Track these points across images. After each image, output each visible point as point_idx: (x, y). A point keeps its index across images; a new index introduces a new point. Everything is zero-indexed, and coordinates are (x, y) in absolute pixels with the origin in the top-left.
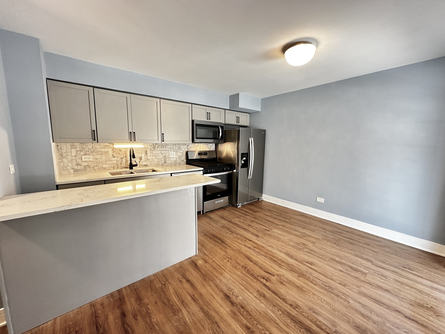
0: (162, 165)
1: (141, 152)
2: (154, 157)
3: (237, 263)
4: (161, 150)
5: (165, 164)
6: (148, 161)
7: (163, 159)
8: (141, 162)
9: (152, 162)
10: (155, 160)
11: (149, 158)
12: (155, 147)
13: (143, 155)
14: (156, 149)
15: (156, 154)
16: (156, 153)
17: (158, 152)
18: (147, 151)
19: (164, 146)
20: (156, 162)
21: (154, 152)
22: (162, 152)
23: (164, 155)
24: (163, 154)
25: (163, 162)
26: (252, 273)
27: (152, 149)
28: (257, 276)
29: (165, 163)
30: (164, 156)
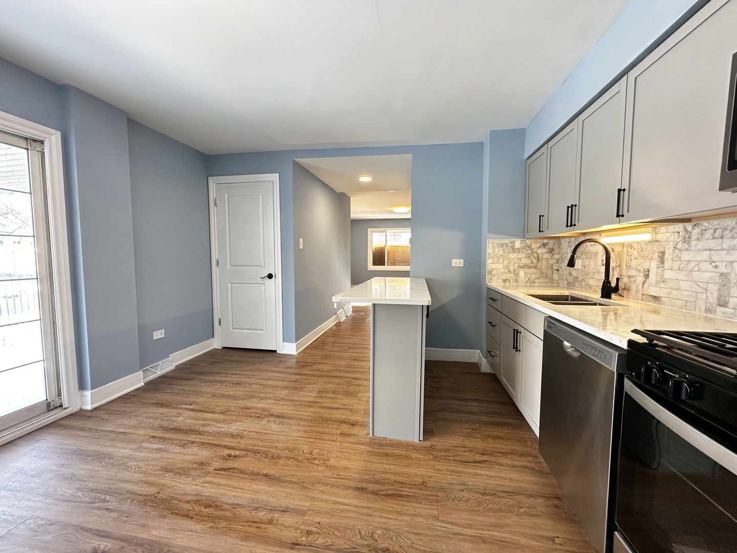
0: (708, 310)
1: (650, 256)
2: (681, 276)
3: (293, 458)
4: (710, 250)
5: (723, 309)
6: (662, 285)
7: (713, 288)
8: (646, 285)
9: (674, 292)
10: (684, 285)
11: (668, 274)
12: (690, 238)
13: (653, 265)
14: (693, 243)
15: (692, 264)
16: (689, 261)
17: (698, 258)
18: (663, 253)
19: (725, 229)
20: (686, 293)
21: (686, 256)
22: (715, 258)
23: (722, 268)
24: (716, 267)
25: (713, 299)
26: (258, 454)
27: (679, 246)
28: (247, 454)
29: (720, 305)
30: (722, 274)
